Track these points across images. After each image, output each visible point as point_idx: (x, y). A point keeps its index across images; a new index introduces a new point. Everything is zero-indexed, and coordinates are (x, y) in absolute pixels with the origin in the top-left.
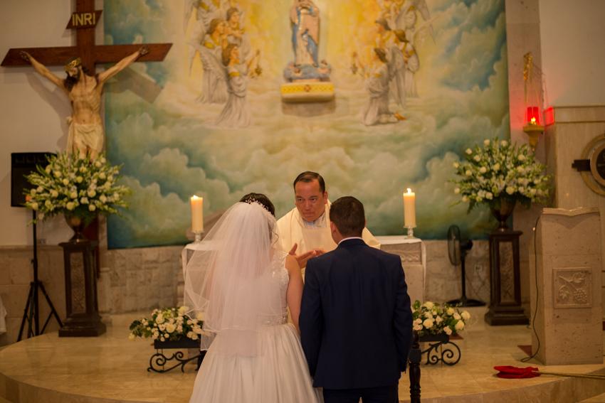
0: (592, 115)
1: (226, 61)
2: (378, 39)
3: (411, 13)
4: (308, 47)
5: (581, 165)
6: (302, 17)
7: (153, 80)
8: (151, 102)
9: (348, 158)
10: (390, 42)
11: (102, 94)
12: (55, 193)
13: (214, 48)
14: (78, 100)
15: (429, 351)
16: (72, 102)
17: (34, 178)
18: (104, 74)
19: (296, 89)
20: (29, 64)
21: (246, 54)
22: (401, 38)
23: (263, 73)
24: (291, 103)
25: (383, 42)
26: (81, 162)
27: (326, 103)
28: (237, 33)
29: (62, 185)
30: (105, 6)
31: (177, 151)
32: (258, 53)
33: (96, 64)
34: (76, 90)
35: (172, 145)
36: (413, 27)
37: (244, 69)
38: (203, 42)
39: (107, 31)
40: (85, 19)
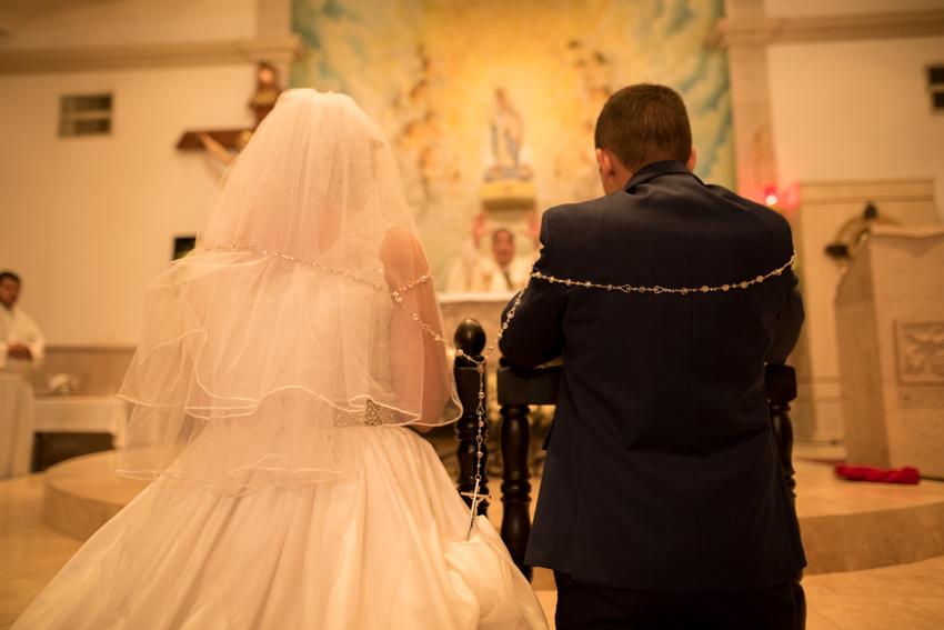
0: (846, 192)
1: (422, 164)
2: (583, 141)
4: (508, 149)
5: (837, 251)
6: (503, 119)
19: (497, 191)
20: (205, 147)
21: (443, 158)
24: (489, 207)
27: (526, 209)
32: (457, 157)
37: (440, 172)
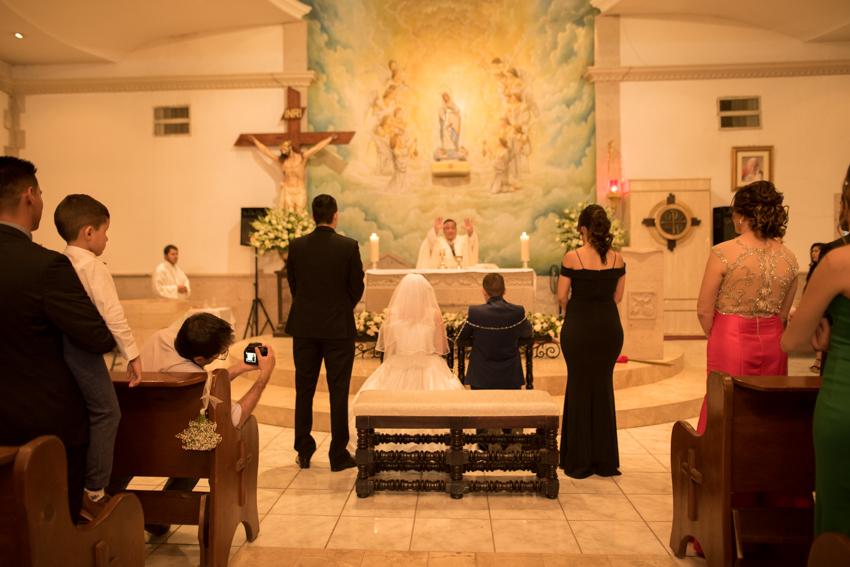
0: (657, 186)
1: (392, 146)
2: (502, 131)
3: (526, 113)
4: (451, 137)
5: (649, 222)
6: (447, 115)
7: (341, 158)
8: (340, 173)
9: (478, 216)
10: (510, 134)
11: (306, 166)
12: (272, 236)
13: (384, 136)
14: (288, 171)
15: (537, 348)
16: (284, 173)
17: (256, 224)
18: (307, 152)
19: (443, 167)
20: (253, 144)
21: (407, 141)
22: (519, 130)
23: (419, 155)
24: (438, 176)
25: (506, 133)
26: (290, 214)
27: (463, 177)
28: (401, 126)
29: (277, 230)
30: (309, 104)
31: (357, 209)
32: (416, 140)
33: (301, 145)
34: (287, 163)
35: (354, 205)
36: (527, 123)
37: (405, 151)
38: (376, 132)
39: (310, 122)
40: (294, 113)
